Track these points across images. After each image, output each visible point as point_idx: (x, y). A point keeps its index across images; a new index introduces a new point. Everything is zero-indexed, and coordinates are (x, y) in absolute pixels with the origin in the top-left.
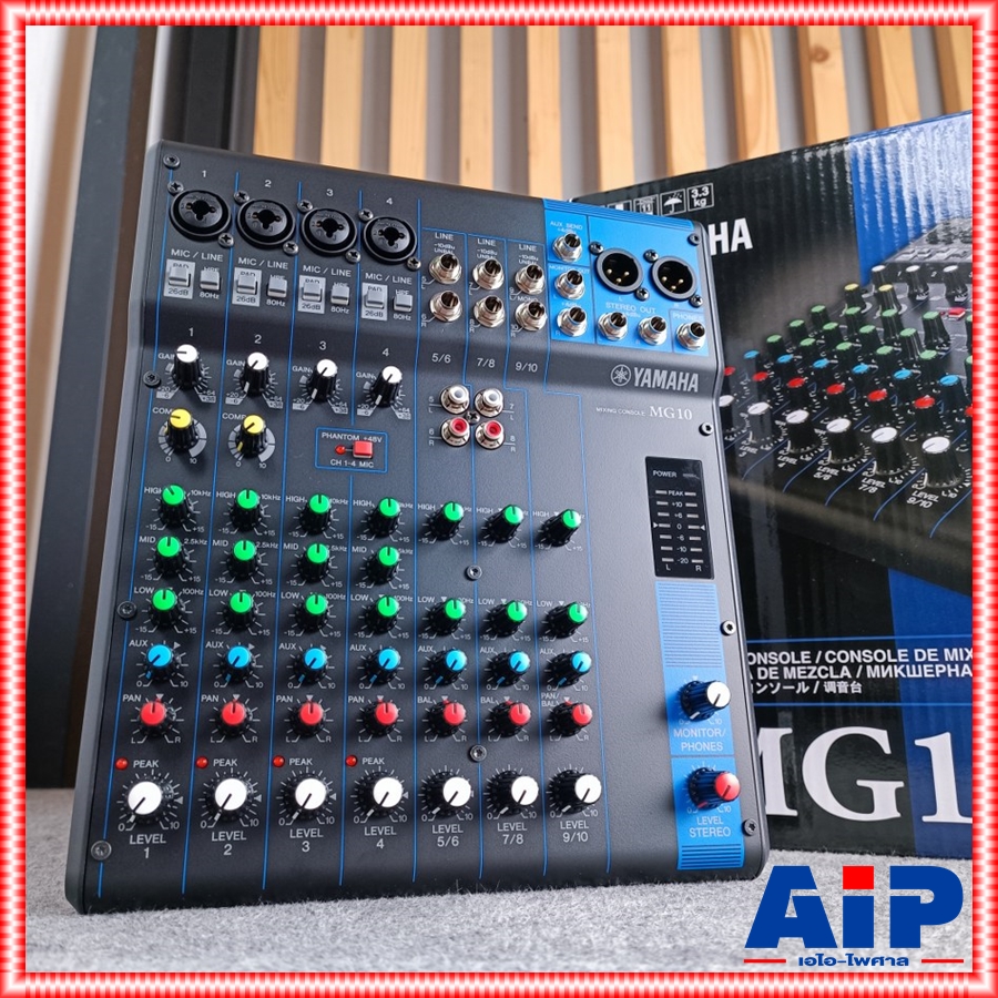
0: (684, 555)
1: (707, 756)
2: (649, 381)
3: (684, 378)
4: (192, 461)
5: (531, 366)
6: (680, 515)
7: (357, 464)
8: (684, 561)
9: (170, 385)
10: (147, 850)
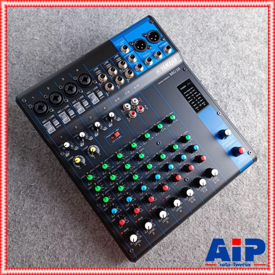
0: (200, 104)
1: (232, 145)
2: (165, 68)
3: (172, 61)
4: (85, 165)
5: (137, 86)
6: (193, 95)
7: (118, 138)
8: (200, 105)
9: (67, 152)
10: (139, 244)
